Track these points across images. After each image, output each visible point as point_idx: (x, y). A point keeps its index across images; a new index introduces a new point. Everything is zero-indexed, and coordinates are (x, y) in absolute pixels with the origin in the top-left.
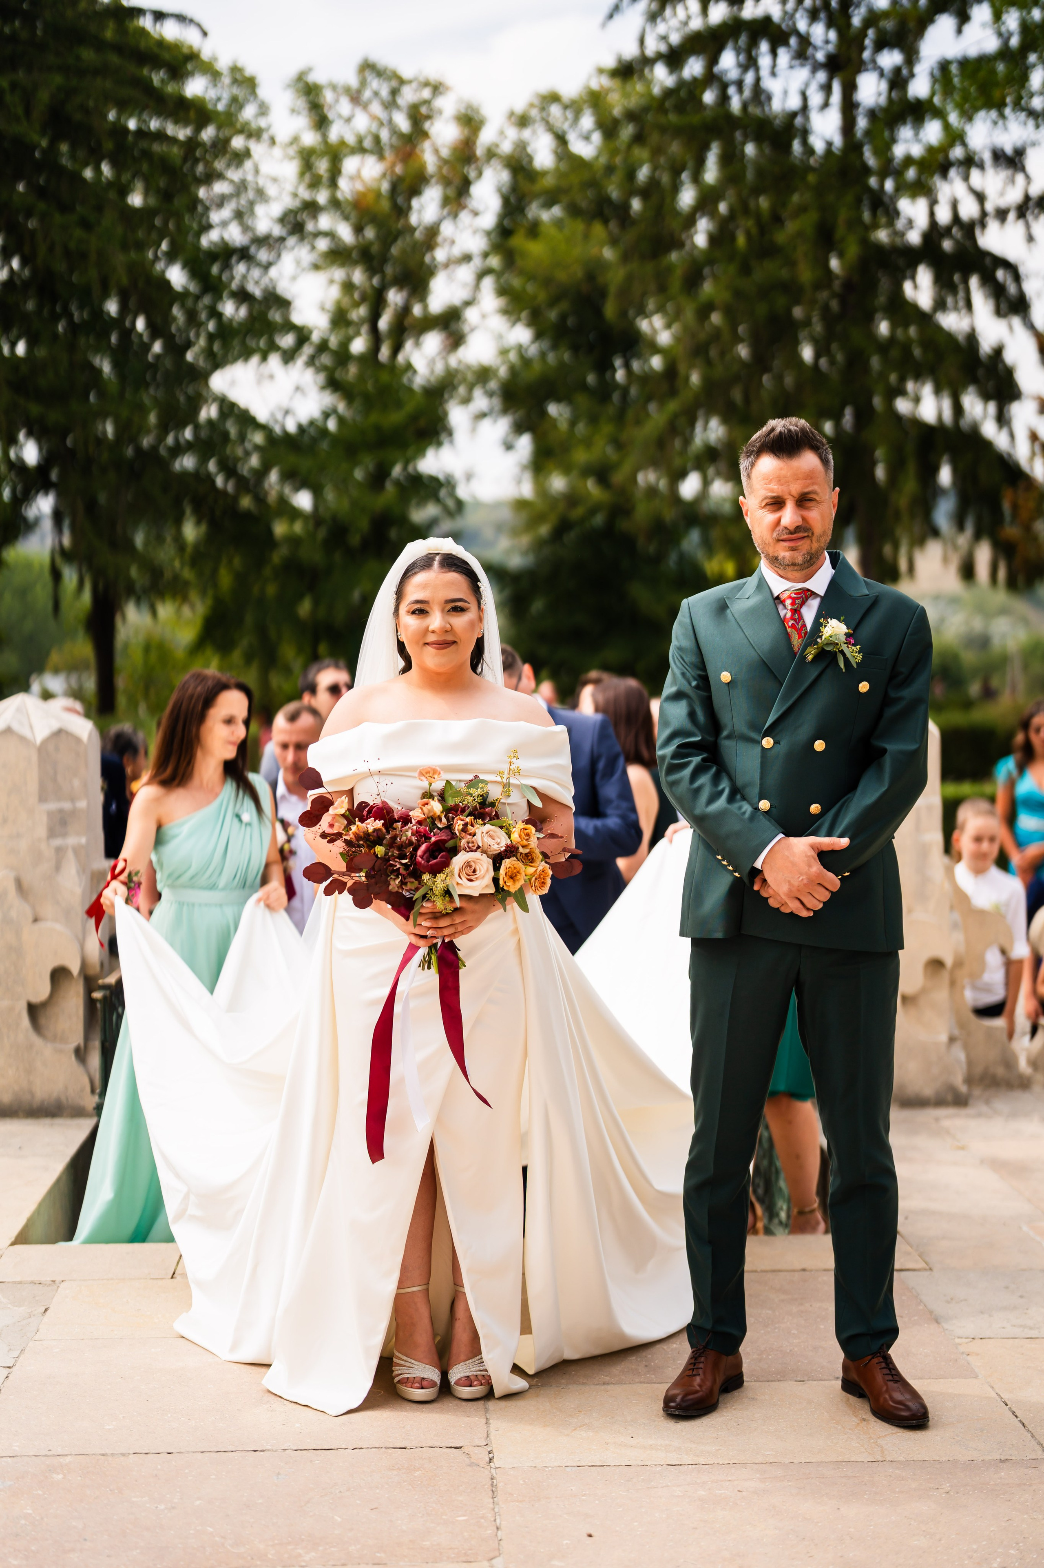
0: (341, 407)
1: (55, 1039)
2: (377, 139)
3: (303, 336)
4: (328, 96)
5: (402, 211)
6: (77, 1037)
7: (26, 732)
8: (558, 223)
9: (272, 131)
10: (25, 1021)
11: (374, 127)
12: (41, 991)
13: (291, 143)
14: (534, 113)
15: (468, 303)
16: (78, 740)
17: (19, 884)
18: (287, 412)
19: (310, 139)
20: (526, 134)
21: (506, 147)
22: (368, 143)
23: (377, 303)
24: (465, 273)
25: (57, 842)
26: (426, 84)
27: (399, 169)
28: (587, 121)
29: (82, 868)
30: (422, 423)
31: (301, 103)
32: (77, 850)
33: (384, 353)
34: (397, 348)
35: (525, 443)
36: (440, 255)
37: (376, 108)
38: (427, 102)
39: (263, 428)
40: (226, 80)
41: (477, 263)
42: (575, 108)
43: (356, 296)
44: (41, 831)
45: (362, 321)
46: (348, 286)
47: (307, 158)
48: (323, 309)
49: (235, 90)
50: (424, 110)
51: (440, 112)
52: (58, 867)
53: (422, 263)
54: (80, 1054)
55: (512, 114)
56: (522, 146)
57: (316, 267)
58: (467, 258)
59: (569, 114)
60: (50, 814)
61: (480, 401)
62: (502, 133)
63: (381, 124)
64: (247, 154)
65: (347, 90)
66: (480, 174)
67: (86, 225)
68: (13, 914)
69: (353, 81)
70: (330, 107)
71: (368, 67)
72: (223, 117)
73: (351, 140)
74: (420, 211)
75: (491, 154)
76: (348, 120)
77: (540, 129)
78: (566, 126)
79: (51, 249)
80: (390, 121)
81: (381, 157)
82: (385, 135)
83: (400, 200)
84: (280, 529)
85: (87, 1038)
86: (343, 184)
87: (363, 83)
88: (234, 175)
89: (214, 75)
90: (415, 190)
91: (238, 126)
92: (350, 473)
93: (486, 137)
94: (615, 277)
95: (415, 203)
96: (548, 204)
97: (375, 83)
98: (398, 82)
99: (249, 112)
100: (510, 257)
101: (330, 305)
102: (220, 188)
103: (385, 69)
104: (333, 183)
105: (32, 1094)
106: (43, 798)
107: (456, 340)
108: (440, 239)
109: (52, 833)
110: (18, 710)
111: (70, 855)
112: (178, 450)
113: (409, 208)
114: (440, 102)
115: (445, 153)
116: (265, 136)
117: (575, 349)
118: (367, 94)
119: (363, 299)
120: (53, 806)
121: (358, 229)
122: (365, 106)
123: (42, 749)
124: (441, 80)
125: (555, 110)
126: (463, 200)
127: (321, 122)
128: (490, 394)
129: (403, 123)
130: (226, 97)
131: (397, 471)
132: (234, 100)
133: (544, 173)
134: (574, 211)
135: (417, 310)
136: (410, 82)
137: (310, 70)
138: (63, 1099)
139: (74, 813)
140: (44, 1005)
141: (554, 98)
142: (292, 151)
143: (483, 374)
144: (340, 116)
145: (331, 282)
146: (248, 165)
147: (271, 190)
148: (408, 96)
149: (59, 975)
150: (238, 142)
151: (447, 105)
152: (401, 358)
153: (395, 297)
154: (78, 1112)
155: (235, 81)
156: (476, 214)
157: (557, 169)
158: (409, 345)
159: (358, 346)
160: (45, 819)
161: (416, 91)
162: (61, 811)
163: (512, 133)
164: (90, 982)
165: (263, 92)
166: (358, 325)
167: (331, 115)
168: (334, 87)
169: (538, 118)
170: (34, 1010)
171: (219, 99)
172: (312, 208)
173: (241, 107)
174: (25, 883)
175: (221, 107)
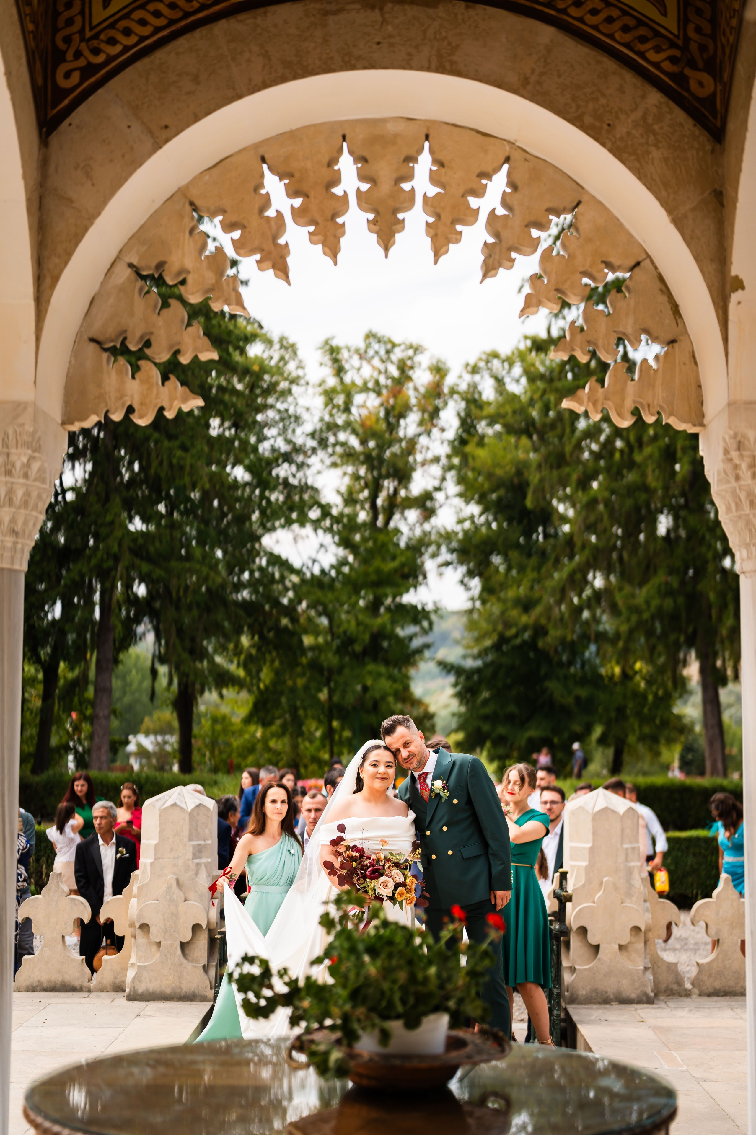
0: (351, 558)
1: (193, 961)
2: (377, 382)
3: (326, 511)
4: (344, 354)
5: (392, 427)
6: (204, 961)
7: (183, 805)
8: (498, 435)
9: (307, 378)
10: (179, 951)
11: (375, 375)
12: (187, 936)
13: (320, 385)
14: (482, 364)
15: (438, 489)
16: (208, 809)
17: (178, 881)
18: (314, 561)
19: (332, 382)
20: (477, 378)
21: (463, 387)
22: (370, 385)
23: (376, 488)
24: (436, 470)
25: (197, 861)
26: (411, 347)
27: (391, 401)
28: (517, 370)
29: (209, 874)
30: (406, 570)
31: (327, 359)
32: (206, 865)
33: (380, 522)
34: (389, 518)
35: (476, 583)
36: (419, 457)
37: (376, 362)
38: (410, 358)
39: (298, 572)
40: (277, 346)
41: (444, 461)
42: (510, 361)
43: (362, 482)
44: (190, 856)
45: (366, 499)
46: (356, 477)
47: (329, 395)
48: (338, 492)
49: (282, 351)
50: (409, 363)
51: (420, 364)
52: (197, 874)
53: (407, 462)
54: (206, 969)
55: (467, 365)
56: (474, 386)
57: (334, 465)
58: (437, 460)
59: (506, 365)
60: (194, 846)
61: (445, 556)
62: (460, 377)
63: (380, 372)
64: (290, 391)
65: (357, 351)
66: (446, 404)
67: (184, 448)
68: (175, 897)
69: (362, 345)
70: (347, 361)
71: (370, 336)
72: (274, 370)
73: (359, 382)
74: (405, 428)
75: (453, 391)
76: (359, 369)
77: (486, 375)
78: (504, 373)
79: (161, 463)
80: (386, 370)
81: (379, 394)
82: (382, 380)
83: (392, 420)
84: (308, 640)
85: (209, 961)
86: (354, 410)
87: (368, 346)
88: (280, 406)
89: (269, 342)
90: (402, 415)
91: (285, 375)
92: (357, 602)
93: (450, 380)
94: (534, 478)
95: (402, 422)
96: (491, 424)
97: (376, 346)
98: (392, 346)
99: (291, 366)
100: (465, 458)
101: (343, 489)
102: (271, 414)
103: (384, 337)
104: (347, 409)
105: (181, 989)
106: (190, 839)
107: (429, 513)
108: (418, 447)
109: (195, 857)
110: (179, 794)
111: (203, 867)
112: (239, 586)
113: (398, 425)
114: (418, 358)
115: (422, 390)
116: (302, 382)
117: (510, 521)
118: (371, 352)
119: (366, 486)
120: (195, 843)
121: (363, 442)
122: (369, 361)
123: (191, 814)
124: (421, 343)
125: (496, 363)
126: (435, 421)
127: (340, 371)
128: (452, 551)
129: (395, 372)
130: (276, 357)
131: (389, 601)
132: (282, 358)
133: (489, 404)
134: (509, 429)
135: (403, 493)
136: (399, 345)
137: (333, 338)
138: (196, 991)
139: (205, 846)
140: (188, 943)
141: (495, 355)
142: (320, 390)
143: (448, 536)
144: (353, 367)
145: (345, 474)
146: (290, 399)
147: (305, 416)
148: (398, 354)
149: (196, 928)
150: (283, 385)
151: (424, 360)
152: (392, 525)
153: (389, 485)
154: (204, 999)
155: (282, 346)
156: (443, 430)
157: (497, 401)
158: (397, 517)
159: (363, 516)
160: (191, 849)
161: (403, 351)
162: (199, 845)
163: (467, 378)
164: (211, 931)
165: (301, 354)
166: (362, 503)
167: (347, 367)
168: (349, 349)
169: (485, 367)
170: (183, 946)
171: (271, 358)
172: (332, 427)
173: (286, 363)
174: (181, 882)
175: (273, 363)
